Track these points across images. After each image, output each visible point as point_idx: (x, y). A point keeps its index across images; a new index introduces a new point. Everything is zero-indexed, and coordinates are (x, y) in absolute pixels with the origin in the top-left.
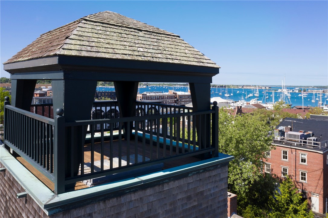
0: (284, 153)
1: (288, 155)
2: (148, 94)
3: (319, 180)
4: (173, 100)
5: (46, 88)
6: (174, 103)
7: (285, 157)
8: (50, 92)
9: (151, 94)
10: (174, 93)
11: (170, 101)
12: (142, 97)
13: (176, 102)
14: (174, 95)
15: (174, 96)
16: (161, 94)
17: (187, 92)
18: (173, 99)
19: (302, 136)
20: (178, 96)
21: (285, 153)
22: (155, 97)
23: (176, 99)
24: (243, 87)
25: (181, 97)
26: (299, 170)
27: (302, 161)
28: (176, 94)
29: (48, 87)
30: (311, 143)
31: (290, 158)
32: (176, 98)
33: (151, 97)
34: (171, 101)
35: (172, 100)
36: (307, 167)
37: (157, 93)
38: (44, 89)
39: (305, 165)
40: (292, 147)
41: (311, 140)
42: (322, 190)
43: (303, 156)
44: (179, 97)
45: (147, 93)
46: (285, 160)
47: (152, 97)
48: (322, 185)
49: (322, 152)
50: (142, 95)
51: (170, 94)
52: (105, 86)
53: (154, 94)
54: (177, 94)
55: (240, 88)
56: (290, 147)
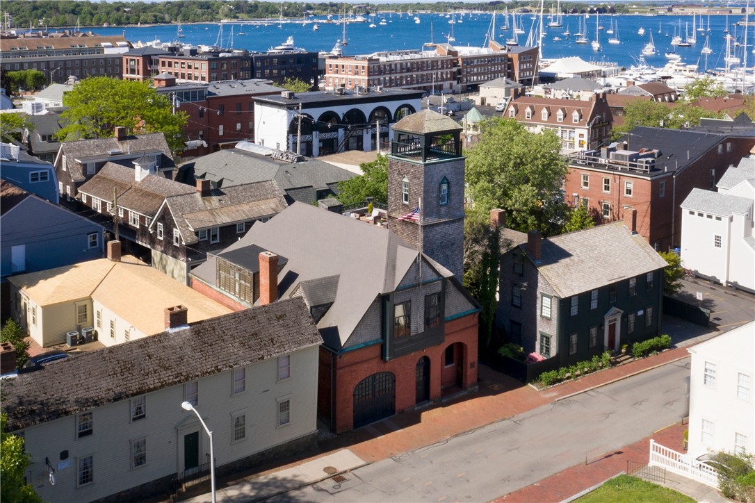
0: (605, 183)
1: (610, 185)
2: (383, 59)
3: (645, 216)
4: (449, 71)
5: (113, 47)
6: (450, 79)
7: (607, 188)
8: (131, 60)
9: (391, 58)
10: (450, 52)
11: (439, 76)
12: (368, 67)
13: (455, 76)
14: (451, 57)
15: (451, 60)
16: (417, 56)
17: (486, 46)
18: (447, 68)
19: (631, 158)
20: (460, 59)
21: (607, 181)
22: (401, 64)
23: (455, 69)
24: (670, 10)
25: (468, 61)
26: (623, 205)
27: (627, 193)
28: (455, 54)
29: (119, 43)
30: (642, 167)
31: (613, 189)
32: (455, 65)
33: (390, 65)
34: (442, 73)
35: (444, 71)
36: (633, 201)
37: (406, 54)
38: (109, 49)
39: (630, 198)
40: (615, 173)
41: (642, 162)
42: (649, 231)
43: (629, 185)
44: (463, 63)
45: (379, 55)
46: (629, 195)
47: (393, 67)
48: (649, 223)
49: (649, 179)
50: (367, 62)
51: (439, 55)
52: (237, 18)
53: (397, 58)
54: (459, 55)
55: (661, 12)
56: (612, 172)
